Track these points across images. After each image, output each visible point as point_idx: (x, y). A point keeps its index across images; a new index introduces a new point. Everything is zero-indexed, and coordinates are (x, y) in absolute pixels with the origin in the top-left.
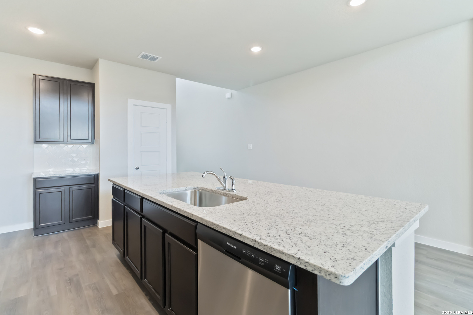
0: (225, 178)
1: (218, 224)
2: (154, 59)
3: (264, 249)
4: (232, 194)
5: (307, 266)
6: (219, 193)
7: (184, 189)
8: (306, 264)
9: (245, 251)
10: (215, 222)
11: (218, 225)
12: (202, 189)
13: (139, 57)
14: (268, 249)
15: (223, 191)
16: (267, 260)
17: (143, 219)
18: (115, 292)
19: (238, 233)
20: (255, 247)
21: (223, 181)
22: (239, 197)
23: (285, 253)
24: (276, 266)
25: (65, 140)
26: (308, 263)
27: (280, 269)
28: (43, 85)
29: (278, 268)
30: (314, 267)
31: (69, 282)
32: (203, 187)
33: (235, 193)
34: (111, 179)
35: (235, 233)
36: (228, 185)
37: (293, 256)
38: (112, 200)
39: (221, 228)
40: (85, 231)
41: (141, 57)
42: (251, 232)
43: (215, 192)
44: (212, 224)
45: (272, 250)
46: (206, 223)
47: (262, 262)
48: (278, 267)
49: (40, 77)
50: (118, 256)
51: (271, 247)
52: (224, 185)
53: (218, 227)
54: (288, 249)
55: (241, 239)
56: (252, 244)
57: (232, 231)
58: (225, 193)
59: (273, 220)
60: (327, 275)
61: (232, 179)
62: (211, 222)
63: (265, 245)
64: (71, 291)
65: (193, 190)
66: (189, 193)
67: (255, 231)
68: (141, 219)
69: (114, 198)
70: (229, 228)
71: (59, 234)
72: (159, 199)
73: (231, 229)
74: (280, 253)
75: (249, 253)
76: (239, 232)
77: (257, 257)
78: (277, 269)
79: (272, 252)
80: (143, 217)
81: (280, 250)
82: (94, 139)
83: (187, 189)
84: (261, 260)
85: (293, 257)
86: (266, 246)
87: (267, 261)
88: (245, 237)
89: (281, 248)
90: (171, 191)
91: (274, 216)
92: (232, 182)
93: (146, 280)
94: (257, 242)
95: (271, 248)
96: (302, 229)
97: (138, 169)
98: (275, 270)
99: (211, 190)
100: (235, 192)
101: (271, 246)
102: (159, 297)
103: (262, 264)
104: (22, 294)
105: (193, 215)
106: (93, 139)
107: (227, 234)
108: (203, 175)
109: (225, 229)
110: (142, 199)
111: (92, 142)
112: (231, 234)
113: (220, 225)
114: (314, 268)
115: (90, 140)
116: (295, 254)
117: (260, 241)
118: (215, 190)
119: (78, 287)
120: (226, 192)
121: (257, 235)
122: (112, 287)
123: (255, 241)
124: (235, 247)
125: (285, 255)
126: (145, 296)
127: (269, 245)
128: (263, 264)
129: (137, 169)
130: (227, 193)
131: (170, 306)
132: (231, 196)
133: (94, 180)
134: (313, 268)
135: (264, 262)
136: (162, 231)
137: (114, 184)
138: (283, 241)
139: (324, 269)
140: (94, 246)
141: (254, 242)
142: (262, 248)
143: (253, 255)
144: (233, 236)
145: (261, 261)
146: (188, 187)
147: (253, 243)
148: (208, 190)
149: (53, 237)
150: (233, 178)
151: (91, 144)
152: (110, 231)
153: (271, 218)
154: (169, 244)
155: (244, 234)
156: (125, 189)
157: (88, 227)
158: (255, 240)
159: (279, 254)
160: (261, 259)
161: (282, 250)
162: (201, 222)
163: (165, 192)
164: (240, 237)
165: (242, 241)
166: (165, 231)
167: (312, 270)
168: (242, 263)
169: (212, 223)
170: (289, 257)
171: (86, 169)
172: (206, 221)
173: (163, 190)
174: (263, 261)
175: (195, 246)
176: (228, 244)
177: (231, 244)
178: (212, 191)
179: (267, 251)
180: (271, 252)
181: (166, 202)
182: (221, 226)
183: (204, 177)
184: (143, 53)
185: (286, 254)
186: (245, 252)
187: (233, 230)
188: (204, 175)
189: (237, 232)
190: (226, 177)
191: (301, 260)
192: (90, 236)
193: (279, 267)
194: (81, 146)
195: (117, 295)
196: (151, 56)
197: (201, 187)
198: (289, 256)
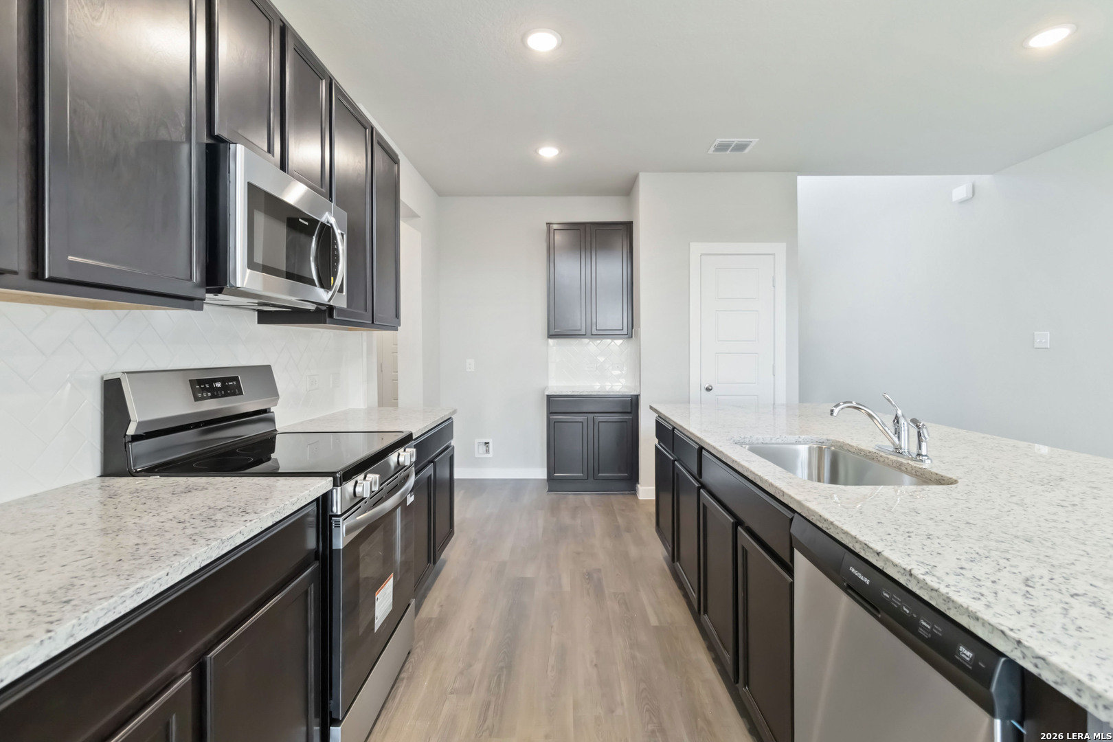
0: (898, 422)
1: (832, 520)
2: (741, 147)
3: (931, 597)
4: (915, 467)
5: (1040, 666)
6: (882, 460)
7: (794, 441)
8: (1039, 662)
9: (889, 594)
10: (826, 515)
11: (832, 523)
12: (839, 444)
13: (711, 151)
14: (941, 601)
15: (891, 457)
16: (940, 630)
17: (701, 490)
18: (654, 621)
19: (872, 549)
20: (910, 588)
21: (893, 431)
22: (934, 476)
23: (983, 619)
24: (962, 648)
25: (589, 333)
26: (1043, 659)
27: (971, 659)
28: (559, 238)
29: (965, 654)
30: (1061, 676)
31: (587, 577)
32: (841, 441)
33: (927, 464)
34: (654, 406)
35: (865, 546)
36: (908, 442)
37: (1003, 632)
38: (656, 447)
39: (837, 531)
40: (617, 500)
41: (714, 151)
42: (909, 555)
43: (870, 457)
44: (819, 518)
45: (951, 605)
46: (808, 514)
47: (926, 631)
48: (965, 652)
49: (555, 227)
50: (665, 558)
51: (949, 598)
52: (896, 440)
53: (831, 526)
54: (996, 614)
55: (879, 564)
56: (902, 580)
57: (860, 542)
58: (898, 462)
59: (1003, 546)
60: (1101, 708)
61: (917, 426)
62: (817, 513)
63: (932, 590)
64: (589, 594)
65: (815, 446)
66: (803, 450)
67: (924, 555)
68: (699, 489)
69: (659, 444)
70: (853, 533)
71: (579, 496)
72: (726, 453)
73: (857, 537)
74: (969, 616)
75: (898, 601)
76: (878, 547)
77: (915, 616)
78: (963, 655)
79: (949, 609)
80: (703, 486)
81: (970, 609)
82: (632, 328)
83: (800, 440)
84: (924, 623)
85: (1003, 635)
86: (936, 591)
87: (938, 630)
88: (887, 560)
89: (976, 607)
90: (761, 441)
91: (1017, 537)
92: (919, 435)
93: (706, 617)
94: (915, 577)
95: (948, 600)
96: (1095, 586)
97: (711, 390)
98: (958, 658)
99: (861, 450)
100: (928, 462)
101: (948, 593)
102: (728, 657)
103: (927, 636)
104: (529, 573)
105: (784, 494)
106: (630, 331)
107: (850, 546)
108: (832, 411)
109: (846, 533)
110: (701, 448)
111: (629, 335)
112: (857, 548)
113: (836, 523)
114: (1062, 679)
115: (625, 332)
116: (1012, 630)
117: (921, 577)
118: (871, 450)
119: (599, 592)
120: (899, 459)
121: (923, 563)
122: (650, 611)
123: (911, 575)
124: (867, 581)
125: (983, 625)
126: (706, 649)
127: (943, 590)
128: (930, 636)
129: (708, 389)
130: (902, 463)
131: (747, 683)
132: (913, 472)
133: (631, 405)
134: (1058, 676)
135: (931, 632)
136: (732, 521)
137: (659, 416)
138: (996, 593)
139: (1090, 689)
140: (628, 530)
141: (908, 577)
142: (926, 594)
143: (906, 608)
144: (862, 554)
145: (924, 625)
146: (803, 437)
147: (905, 578)
148: (853, 450)
149: (572, 498)
150: (923, 425)
151: (626, 338)
152: (653, 509)
153: (1000, 539)
154: (745, 552)
155: (886, 553)
156: (674, 428)
157: (622, 494)
158: (910, 570)
159: (968, 618)
160: (925, 621)
161: (974, 611)
162: (799, 511)
163: (747, 442)
164: (877, 558)
165: (881, 568)
166: (738, 522)
167: (1056, 683)
168: (881, 621)
169: (820, 516)
170: (992, 633)
171: (621, 384)
172: (809, 509)
173: (743, 437)
174: (929, 627)
175: (790, 563)
176: (853, 570)
177: (859, 572)
178: (862, 453)
179: (937, 604)
180: (946, 608)
181: (738, 461)
182: (837, 527)
183: (835, 414)
184: (718, 141)
185: (985, 623)
186: (888, 596)
187: (862, 539)
188: (836, 411)
189: (871, 545)
190: (902, 421)
191: (1025, 646)
192: (623, 510)
193: (968, 653)
194: (613, 343)
195: (656, 627)
196: (734, 143)
197: (838, 440)
198: (993, 628)
